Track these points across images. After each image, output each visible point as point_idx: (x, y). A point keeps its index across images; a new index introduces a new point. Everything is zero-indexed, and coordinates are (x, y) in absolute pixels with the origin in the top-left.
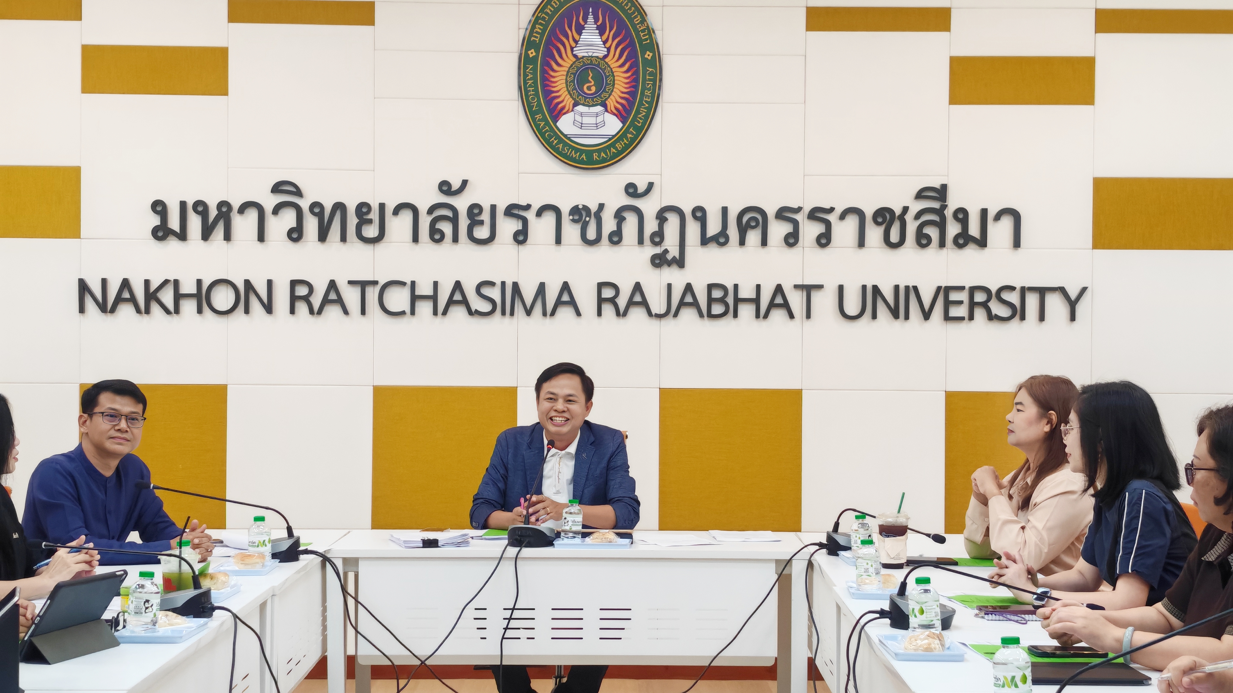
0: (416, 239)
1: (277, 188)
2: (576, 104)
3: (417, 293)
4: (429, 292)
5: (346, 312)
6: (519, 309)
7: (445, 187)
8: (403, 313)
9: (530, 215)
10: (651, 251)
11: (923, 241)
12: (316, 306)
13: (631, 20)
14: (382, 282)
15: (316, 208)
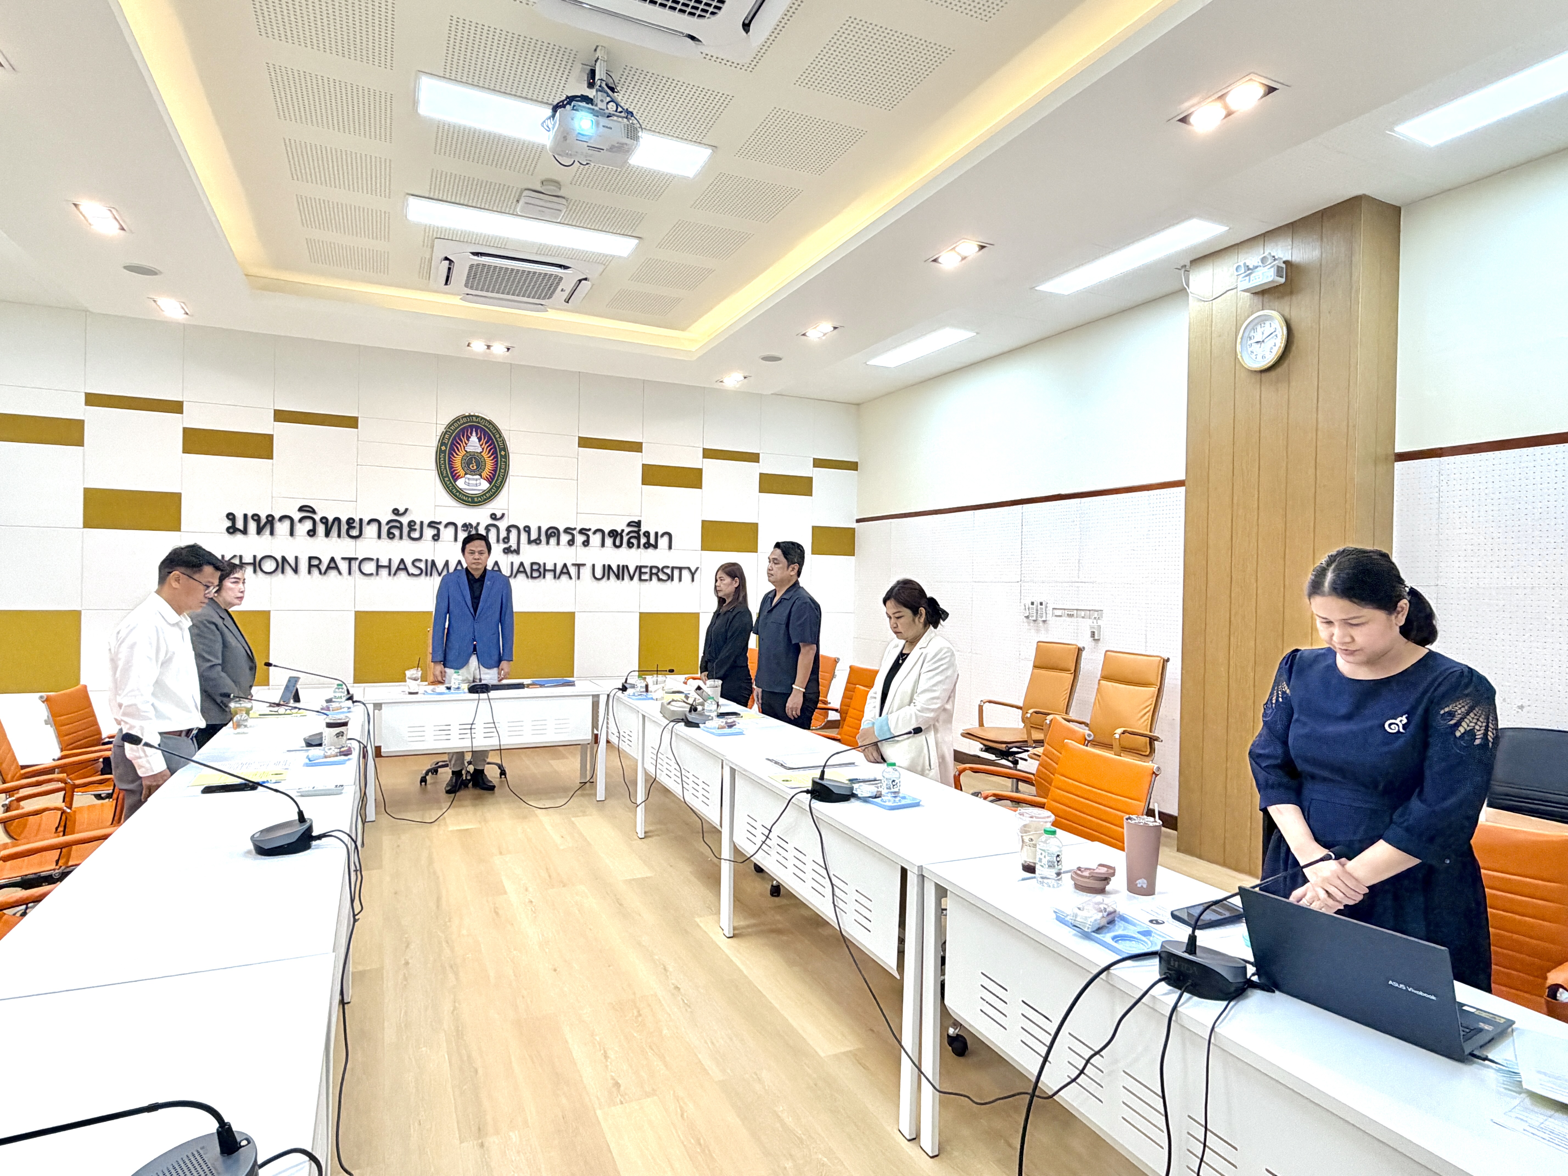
0: (379, 537)
1: (301, 509)
2: (466, 474)
3: (380, 564)
4: (386, 564)
5: (340, 573)
6: (435, 573)
7: (396, 512)
8: (371, 574)
9: (441, 527)
10: (503, 546)
11: (630, 545)
12: (323, 570)
13: (495, 436)
14: (360, 558)
15: (324, 520)
